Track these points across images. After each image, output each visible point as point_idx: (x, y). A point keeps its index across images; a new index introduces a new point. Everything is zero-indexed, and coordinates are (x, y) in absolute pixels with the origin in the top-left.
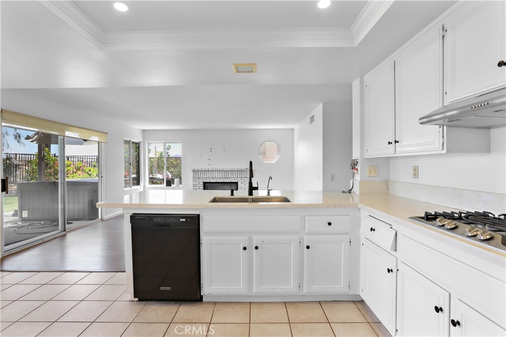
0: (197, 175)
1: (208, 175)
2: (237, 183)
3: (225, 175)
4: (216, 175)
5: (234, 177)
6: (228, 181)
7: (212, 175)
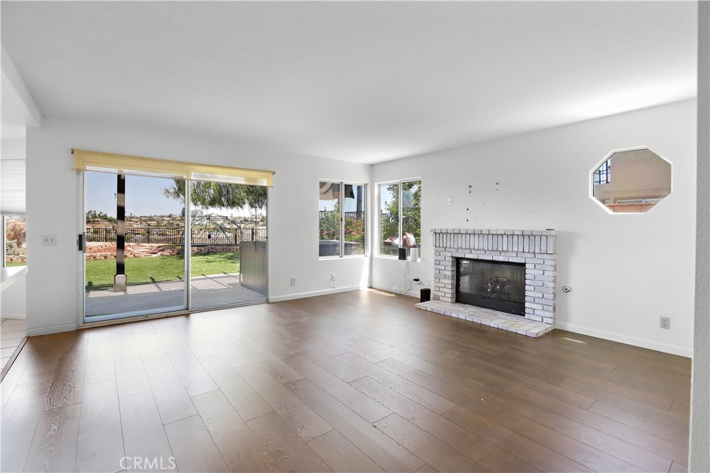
0: (441, 242)
1: (461, 242)
2: (523, 265)
3: (495, 243)
4: (475, 242)
5: (515, 249)
6: (501, 259)
7: (468, 242)
